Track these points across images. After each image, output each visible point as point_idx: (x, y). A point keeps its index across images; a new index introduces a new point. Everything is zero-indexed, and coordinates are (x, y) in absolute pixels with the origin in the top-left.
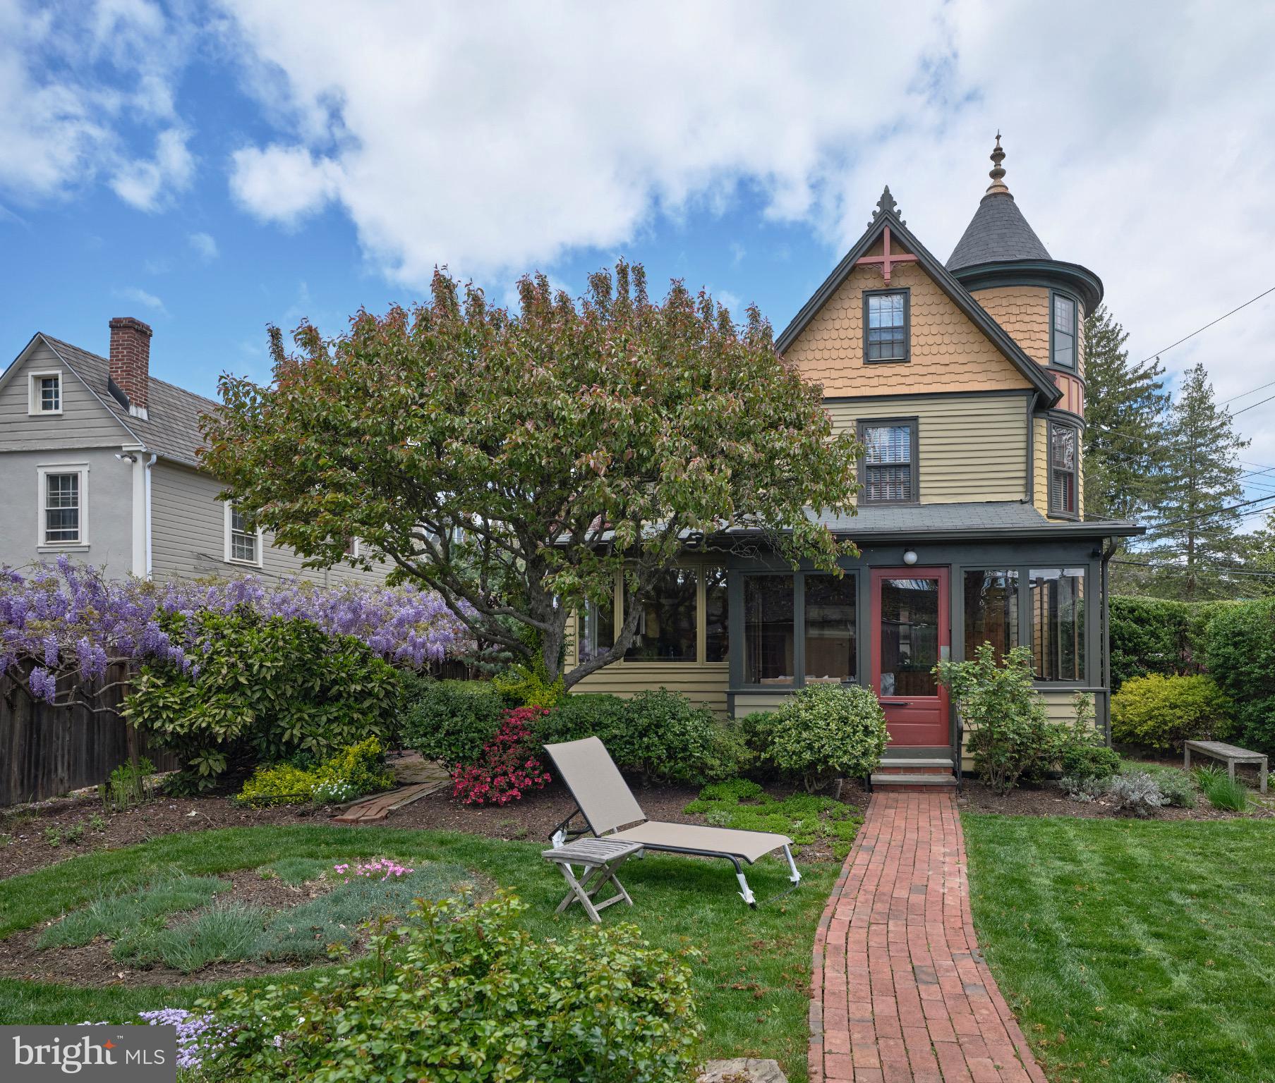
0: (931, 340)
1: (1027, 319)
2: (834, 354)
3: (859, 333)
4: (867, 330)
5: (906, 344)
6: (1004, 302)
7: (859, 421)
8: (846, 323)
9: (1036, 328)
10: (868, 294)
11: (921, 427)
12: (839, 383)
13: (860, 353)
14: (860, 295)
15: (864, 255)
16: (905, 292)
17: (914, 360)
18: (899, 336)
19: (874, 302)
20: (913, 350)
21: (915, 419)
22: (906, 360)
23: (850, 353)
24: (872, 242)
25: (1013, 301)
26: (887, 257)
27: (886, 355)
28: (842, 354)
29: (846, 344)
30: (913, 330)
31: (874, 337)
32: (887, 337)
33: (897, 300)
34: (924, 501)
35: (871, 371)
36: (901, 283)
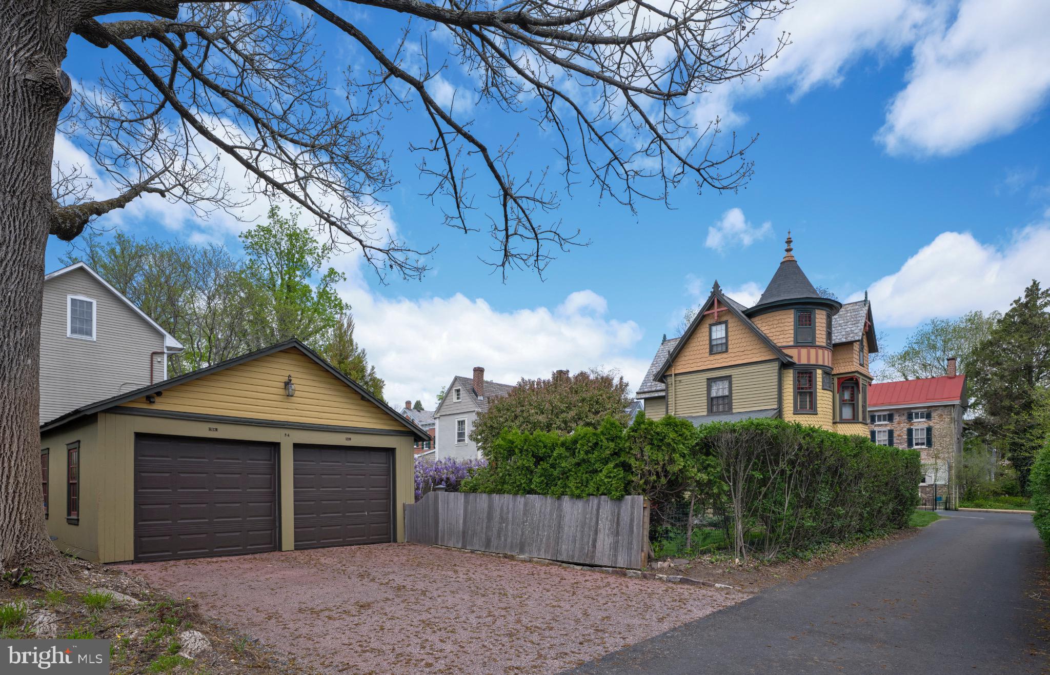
0: (736, 341)
1: (782, 325)
2: (698, 352)
3: (708, 342)
4: (711, 340)
5: (726, 344)
6: (771, 319)
7: (708, 379)
8: (702, 339)
9: (786, 328)
10: (711, 325)
11: (733, 379)
12: (699, 364)
13: (708, 350)
14: (708, 326)
15: (707, 310)
16: (726, 322)
17: (730, 351)
18: (724, 341)
19: (714, 328)
20: (729, 347)
21: (730, 376)
22: (726, 351)
23: (704, 351)
24: (710, 305)
25: (775, 318)
26: (716, 310)
27: (719, 349)
28: (701, 351)
29: (702, 347)
30: (729, 338)
31: (714, 343)
32: (719, 342)
33: (723, 326)
34: (734, 411)
35: (712, 357)
36: (724, 319)
